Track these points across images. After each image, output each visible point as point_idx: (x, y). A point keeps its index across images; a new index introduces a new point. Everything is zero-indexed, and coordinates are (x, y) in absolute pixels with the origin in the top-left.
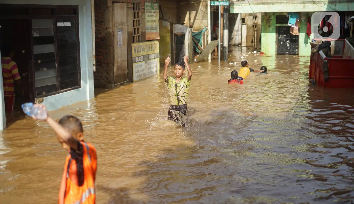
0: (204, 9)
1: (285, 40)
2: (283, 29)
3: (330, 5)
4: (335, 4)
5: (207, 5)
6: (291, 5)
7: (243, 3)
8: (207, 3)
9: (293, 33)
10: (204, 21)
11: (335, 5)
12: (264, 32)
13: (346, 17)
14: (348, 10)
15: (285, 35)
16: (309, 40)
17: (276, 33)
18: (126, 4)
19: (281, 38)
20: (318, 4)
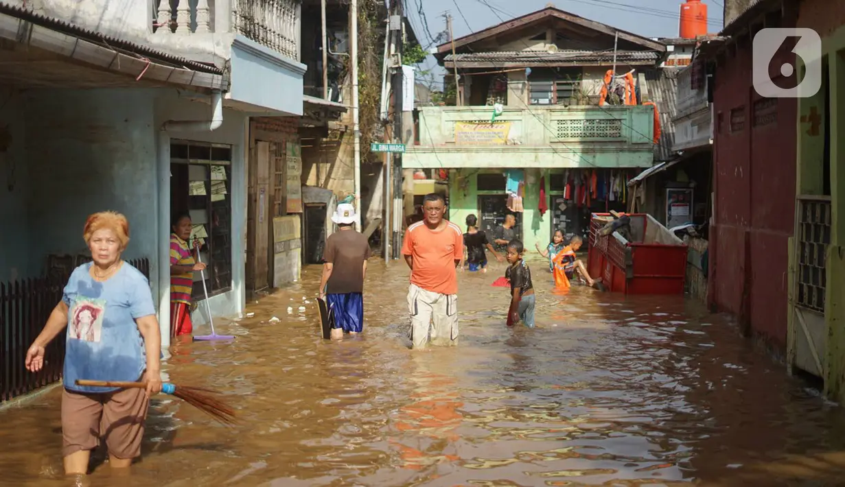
0: (348, 159)
1: (495, 222)
2: (491, 200)
3: (586, 156)
4: (593, 154)
5: (353, 152)
6: (511, 154)
7: (418, 149)
8: (354, 148)
9: (512, 208)
10: (348, 182)
11: (594, 157)
12: (455, 208)
13: (612, 178)
14: (617, 167)
15: (495, 213)
16: (540, 223)
17: (478, 209)
18: (268, 143)
19: (487, 218)
20: (563, 155)
